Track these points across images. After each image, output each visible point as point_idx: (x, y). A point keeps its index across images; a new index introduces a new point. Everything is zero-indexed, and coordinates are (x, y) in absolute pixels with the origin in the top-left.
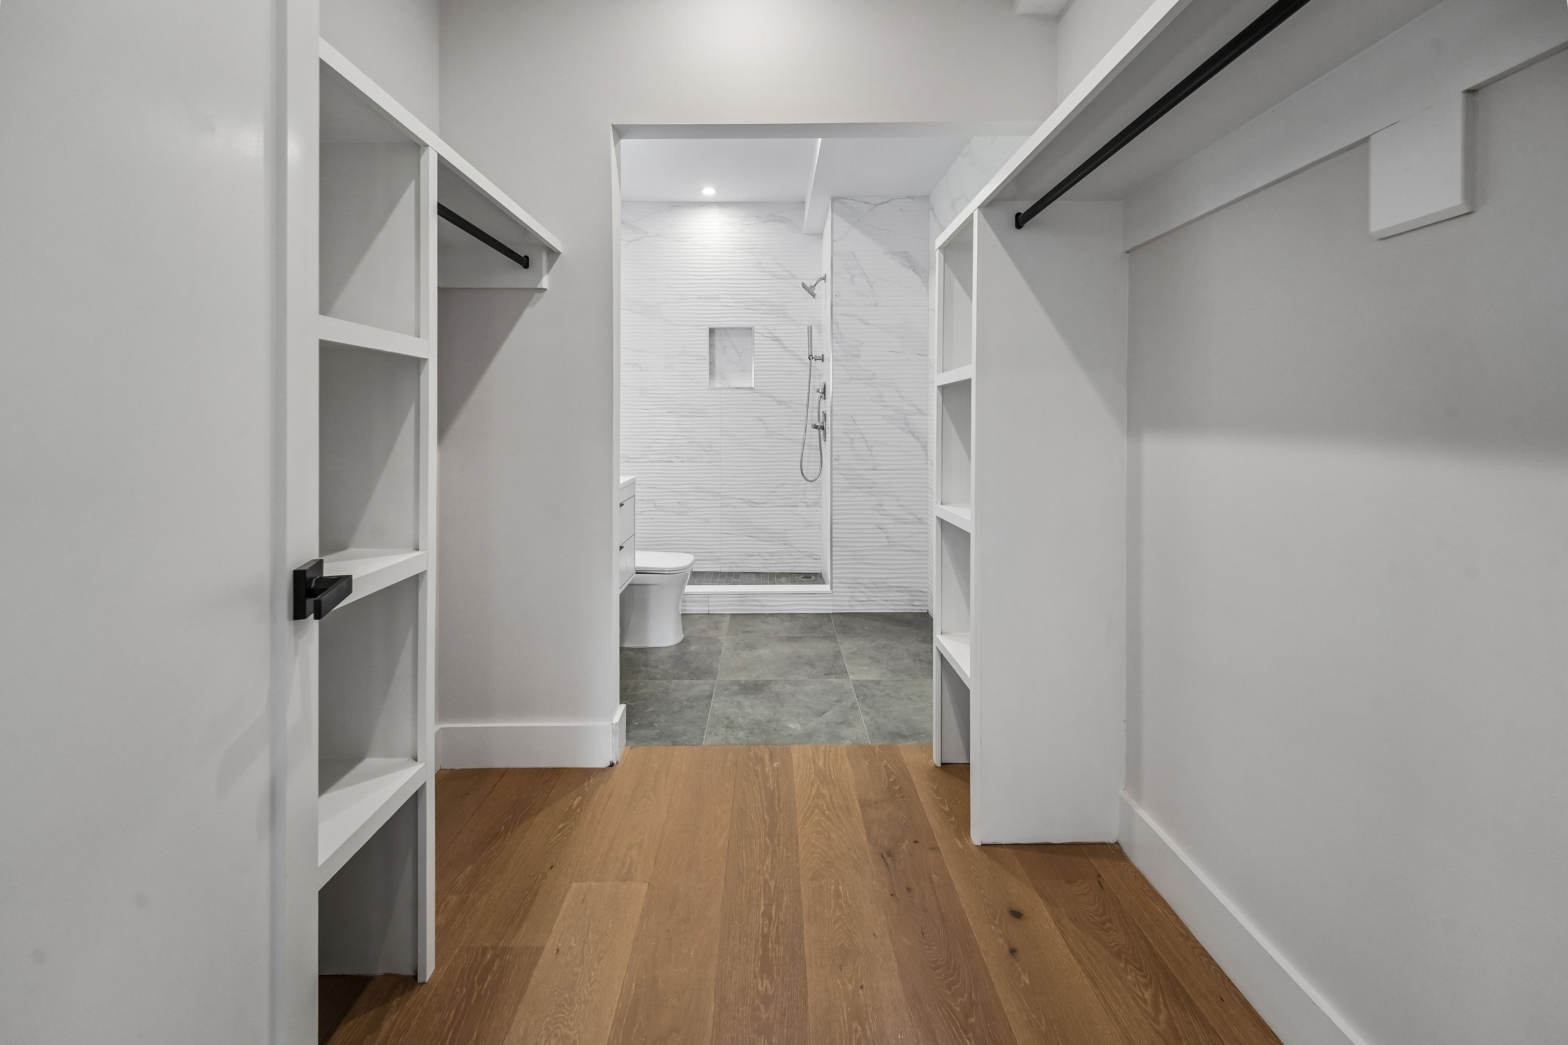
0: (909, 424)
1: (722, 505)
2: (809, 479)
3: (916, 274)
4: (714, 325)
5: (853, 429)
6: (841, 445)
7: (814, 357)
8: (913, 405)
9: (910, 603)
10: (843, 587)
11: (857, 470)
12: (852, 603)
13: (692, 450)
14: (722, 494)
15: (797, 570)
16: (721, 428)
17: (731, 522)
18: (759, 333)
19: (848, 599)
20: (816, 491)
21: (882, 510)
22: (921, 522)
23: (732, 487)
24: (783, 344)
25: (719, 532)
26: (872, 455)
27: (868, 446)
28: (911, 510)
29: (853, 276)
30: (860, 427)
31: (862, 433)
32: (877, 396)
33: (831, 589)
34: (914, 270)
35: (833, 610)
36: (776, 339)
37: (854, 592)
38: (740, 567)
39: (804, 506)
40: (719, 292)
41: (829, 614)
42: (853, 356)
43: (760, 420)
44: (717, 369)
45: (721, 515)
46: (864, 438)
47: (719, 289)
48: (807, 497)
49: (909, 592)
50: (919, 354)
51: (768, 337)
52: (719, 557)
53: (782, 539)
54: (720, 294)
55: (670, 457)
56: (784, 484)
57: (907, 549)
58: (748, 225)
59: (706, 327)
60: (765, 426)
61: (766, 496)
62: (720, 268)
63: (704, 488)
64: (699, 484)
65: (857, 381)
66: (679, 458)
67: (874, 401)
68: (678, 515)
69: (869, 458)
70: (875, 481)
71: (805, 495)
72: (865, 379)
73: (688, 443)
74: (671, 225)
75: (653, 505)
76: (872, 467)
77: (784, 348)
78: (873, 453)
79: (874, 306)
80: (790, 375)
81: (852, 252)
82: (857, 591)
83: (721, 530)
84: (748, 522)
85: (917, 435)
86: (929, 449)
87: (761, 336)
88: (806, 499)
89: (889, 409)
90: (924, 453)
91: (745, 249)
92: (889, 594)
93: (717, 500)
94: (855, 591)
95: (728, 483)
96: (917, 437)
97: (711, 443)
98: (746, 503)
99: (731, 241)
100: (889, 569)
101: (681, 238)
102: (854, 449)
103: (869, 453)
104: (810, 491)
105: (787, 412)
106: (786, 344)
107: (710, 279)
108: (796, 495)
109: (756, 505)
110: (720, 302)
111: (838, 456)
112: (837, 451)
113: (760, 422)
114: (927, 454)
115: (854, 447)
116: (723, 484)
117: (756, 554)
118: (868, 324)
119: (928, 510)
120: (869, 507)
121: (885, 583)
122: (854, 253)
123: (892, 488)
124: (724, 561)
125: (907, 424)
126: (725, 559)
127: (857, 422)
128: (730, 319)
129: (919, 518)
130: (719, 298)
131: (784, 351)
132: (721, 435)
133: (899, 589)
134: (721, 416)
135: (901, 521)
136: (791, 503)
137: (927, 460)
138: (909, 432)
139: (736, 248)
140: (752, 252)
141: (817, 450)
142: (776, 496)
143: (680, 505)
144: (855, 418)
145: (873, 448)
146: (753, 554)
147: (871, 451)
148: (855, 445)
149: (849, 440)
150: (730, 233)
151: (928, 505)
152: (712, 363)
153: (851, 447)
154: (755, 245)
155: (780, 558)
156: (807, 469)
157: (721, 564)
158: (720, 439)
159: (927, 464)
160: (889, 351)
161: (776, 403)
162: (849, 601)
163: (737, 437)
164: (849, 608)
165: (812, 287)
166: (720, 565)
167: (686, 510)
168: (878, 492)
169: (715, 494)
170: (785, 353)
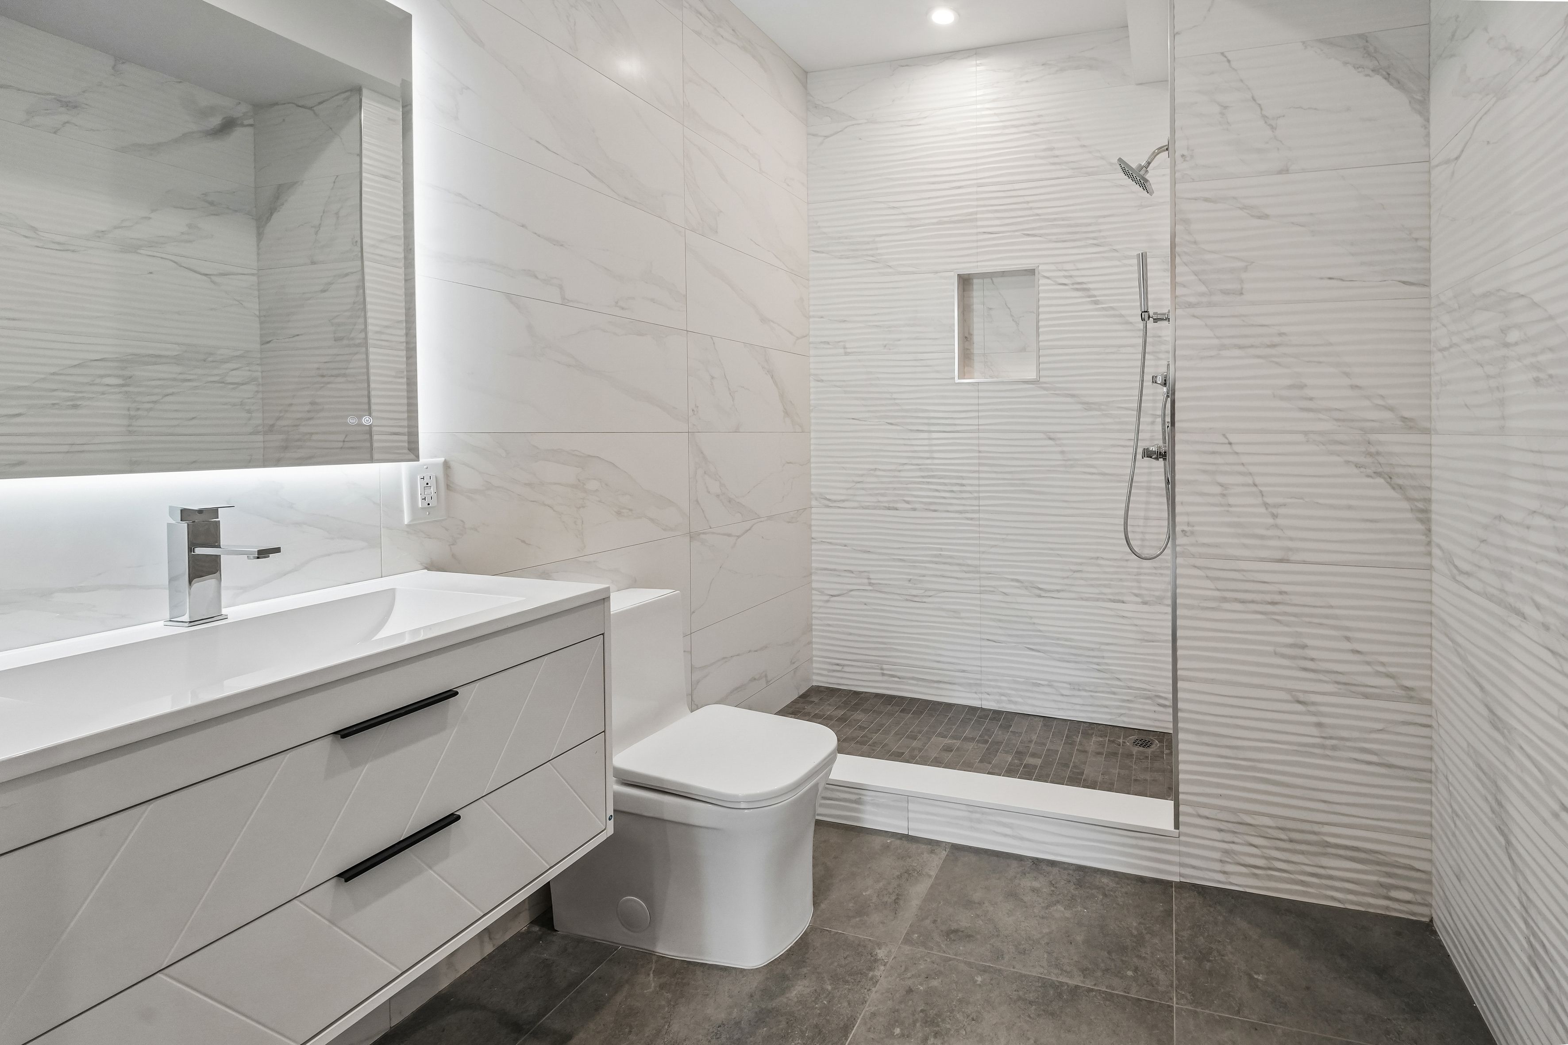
0: (1378, 453)
1: (982, 589)
2: (1146, 552)
3: (1391, 84)
4: (967, 269)
5: (1227, 464)
6: (1198, 499)
7: (1151, 314)
8: (1391, 409)
9: (1384, 892)
10: (1203, 827)
11: (1237, 559)
12: (1229, 868)
13: (930, 490)
14: (982, 569)
15: (1124, 722)
16: (980, 452)
17: (1000, 621)
18: (1048, 278)
19: (1217, 855)
20: (1162, 575)
21: (1305, 658)
22: (1411, 697)
23: (1004, 557)
24: (1095, 296)
25: (978, 636)
26: (1276, 526)
27: (1266, 505)
28: (1383, 664)
29: (1226, 107)
30: (1245, 459)
31: (1250, 474)
32: (1291, 387)
33: (1177, 826)
34: (1388, 77)
35: (1181, 875)
36: (1081, 288)
37: (1233, 843)
38: (1015, 703)
39: (1137, 603)
40: (975, 210)
41: (1171, 882)
42: (1225, 292)
43: (1050, 439)
44: (977, 350)
45: (981, 606)
46: (1255, 485)
47: (975, 203)
48: (1143, 585)
49: (1378, 863)
50: (1404, 283)
51: (1065, 284)
52: (978, 682)
53: (1096, 660)
54: (976, 213)
55: (894, 501)
56: (1097, 558)
57: (1374, 758)
58: (1027, 82)
59: (952, 273)
60: (1059, 449)
61: (1064, 578)
62: (977, 165)
63: (951, 557)
64: (941, 549)
65: (1237, 352)
66: (908, 502)
67: (1282, 398)
68: (907, 600)
69: (1269, 533)
70: (1284, 588)
71: (1138, 581)
72: (1257, 347)
73: (923, 477)
74: (893, 101)
75: (866, 581)
76: (1279, 555)
77: (1096, 303)
78: (1279, 521)
79: (1280, 172)
80: (1108, 353)
81: (1222, 54)
82: (1241, 841)
83: (980, 633)
84: (1030, 623)
85: (1400, 481)
86: (1434, 516)
87: (1052, 282)
88: (1140, 588)
89: (1321, 416)
90: (1419, 526)
91: (1022, 125)
92: (1325, 861)
93: (974, 579)
94: (1236, 840)
95: (993, 550)
96: (1401, 487)
97: (962, 478)
98: (1026, 588)
99: (995, 114)
100: (1325, 802)
101: (910, 120)
102: (1230, 509)
103: (1270, 521)
104: (1149, 574)
105: (1102, 424)
106: (1100, 296)
107: (960, 187)
108: (1121, 580)
109: (1043, 594)
110: (977, 227)
111: (1188, 524)
112: (1188, 514)
113: (1051, 442)
114: (1429, 530)
115: (1229, 505)
116: (983, 552)
117: (1046, 683)
118: (1266, 217)
119: (1431, 670)
120: (1270, 649)
121: (1314, 833)
122: (1227, 54)
123: (1331, 607)
124: (988, 690)
125: (1370, 454)
126: (990, 686)
127: (1237, 448)
128: (995, 256)
129: (1407, 688)
130: (976, 220)
131: (1097, 310)
132: (980, 465)
133: (1354, 853)
134: (978, 431)
135: (1353, 688)
136: (1112, 594)
137: (1429, 543)
138: (1379, 474)
139: (1005, 127)
140: (1035, 131)
141: (1161, 495)
142: (1082, 579)
143: (910, 585)
144: (1233, 438)
145: (1281, 511)
146: (1039, 682)
147: (1274, 516)
148: (1232, 500)
149: (1217, 490)
150: (994, 101)
151: (1431, 657)
152: (966, 338)
153: (1221, 505)
154: (1039, 116)
155: (1091, 696)
156: (1143, 533)
157: (982, 693)
158: (979, 472)
159: (1430, 554)
160: (1322, 278)
161: (1080, 406)
162: (1221, 861)
163: (1007, 469)
164: (1221, 877)
165: (1141, 168)
166: (980, 696)
167: (920, 592)
168: (1295, 615)
169: (971, 569)
170: (1096, 313)
